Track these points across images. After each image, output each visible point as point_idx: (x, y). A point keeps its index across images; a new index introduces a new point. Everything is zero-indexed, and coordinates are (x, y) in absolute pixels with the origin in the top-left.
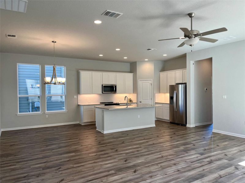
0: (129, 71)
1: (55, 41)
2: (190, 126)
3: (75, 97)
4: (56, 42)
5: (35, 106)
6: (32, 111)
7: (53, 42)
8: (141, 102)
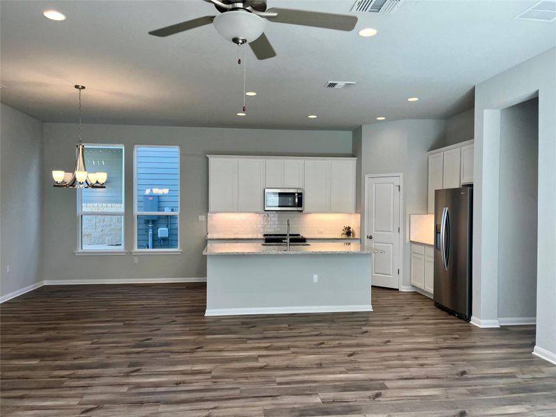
0: (350, 151)
1: (81, 85)
2: (479, 324)
3: (202, 218)
4: (83, 88)
5: (159, 236)
6: (153, 247)
7: (77, 87)
8: (371, 238)
